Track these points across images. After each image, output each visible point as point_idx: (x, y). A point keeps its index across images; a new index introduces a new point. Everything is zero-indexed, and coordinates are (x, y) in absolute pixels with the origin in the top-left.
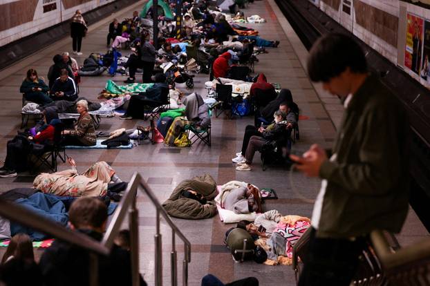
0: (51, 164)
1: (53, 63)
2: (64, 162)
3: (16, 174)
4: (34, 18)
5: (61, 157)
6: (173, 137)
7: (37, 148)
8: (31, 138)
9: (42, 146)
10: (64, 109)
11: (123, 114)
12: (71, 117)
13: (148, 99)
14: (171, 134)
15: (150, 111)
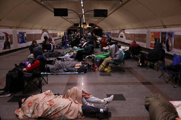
0: (38, 85)
1: (44, 40)
2: (47, 83)
3: (9, 95)
4: (41, 39)
5: (45, 80)
6: (104, 68)
7: (27, 76)
8: (25, 69)
9: (31, 74)
10: (48, 56)
11: (73, 59)
12: (51, 60)
13: (85, 52)
14: (102, 66)
15: (85, 58)
